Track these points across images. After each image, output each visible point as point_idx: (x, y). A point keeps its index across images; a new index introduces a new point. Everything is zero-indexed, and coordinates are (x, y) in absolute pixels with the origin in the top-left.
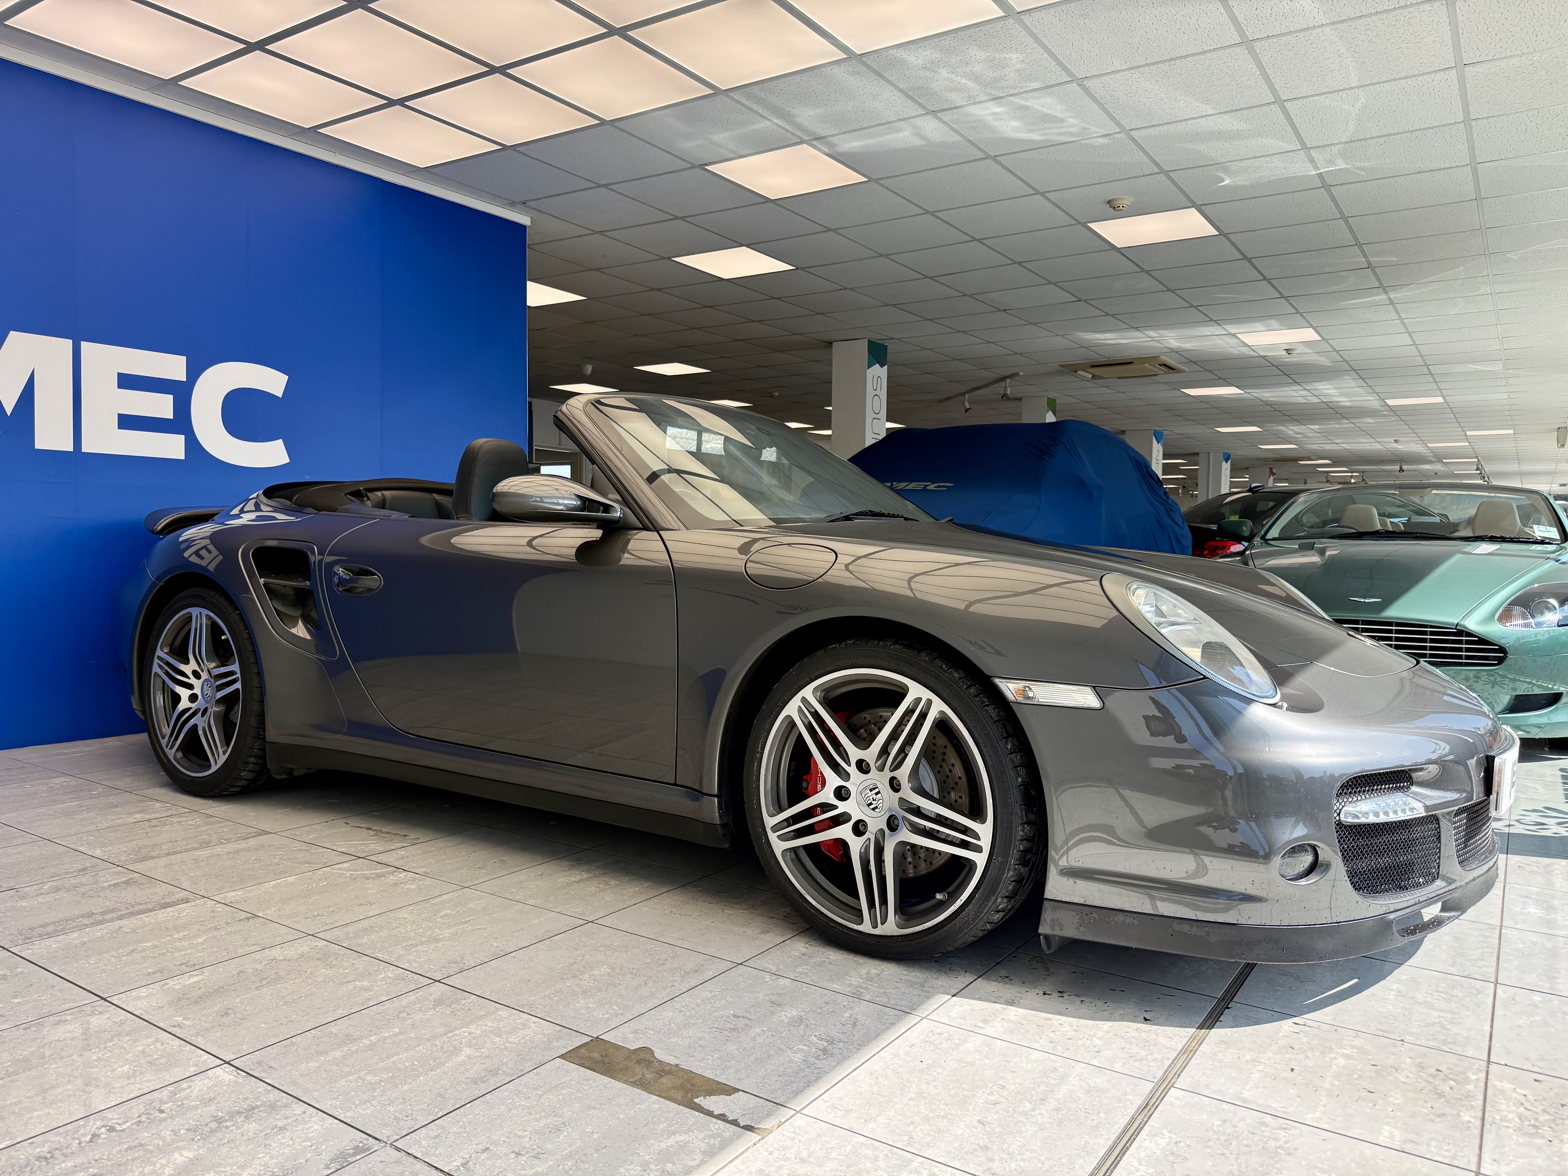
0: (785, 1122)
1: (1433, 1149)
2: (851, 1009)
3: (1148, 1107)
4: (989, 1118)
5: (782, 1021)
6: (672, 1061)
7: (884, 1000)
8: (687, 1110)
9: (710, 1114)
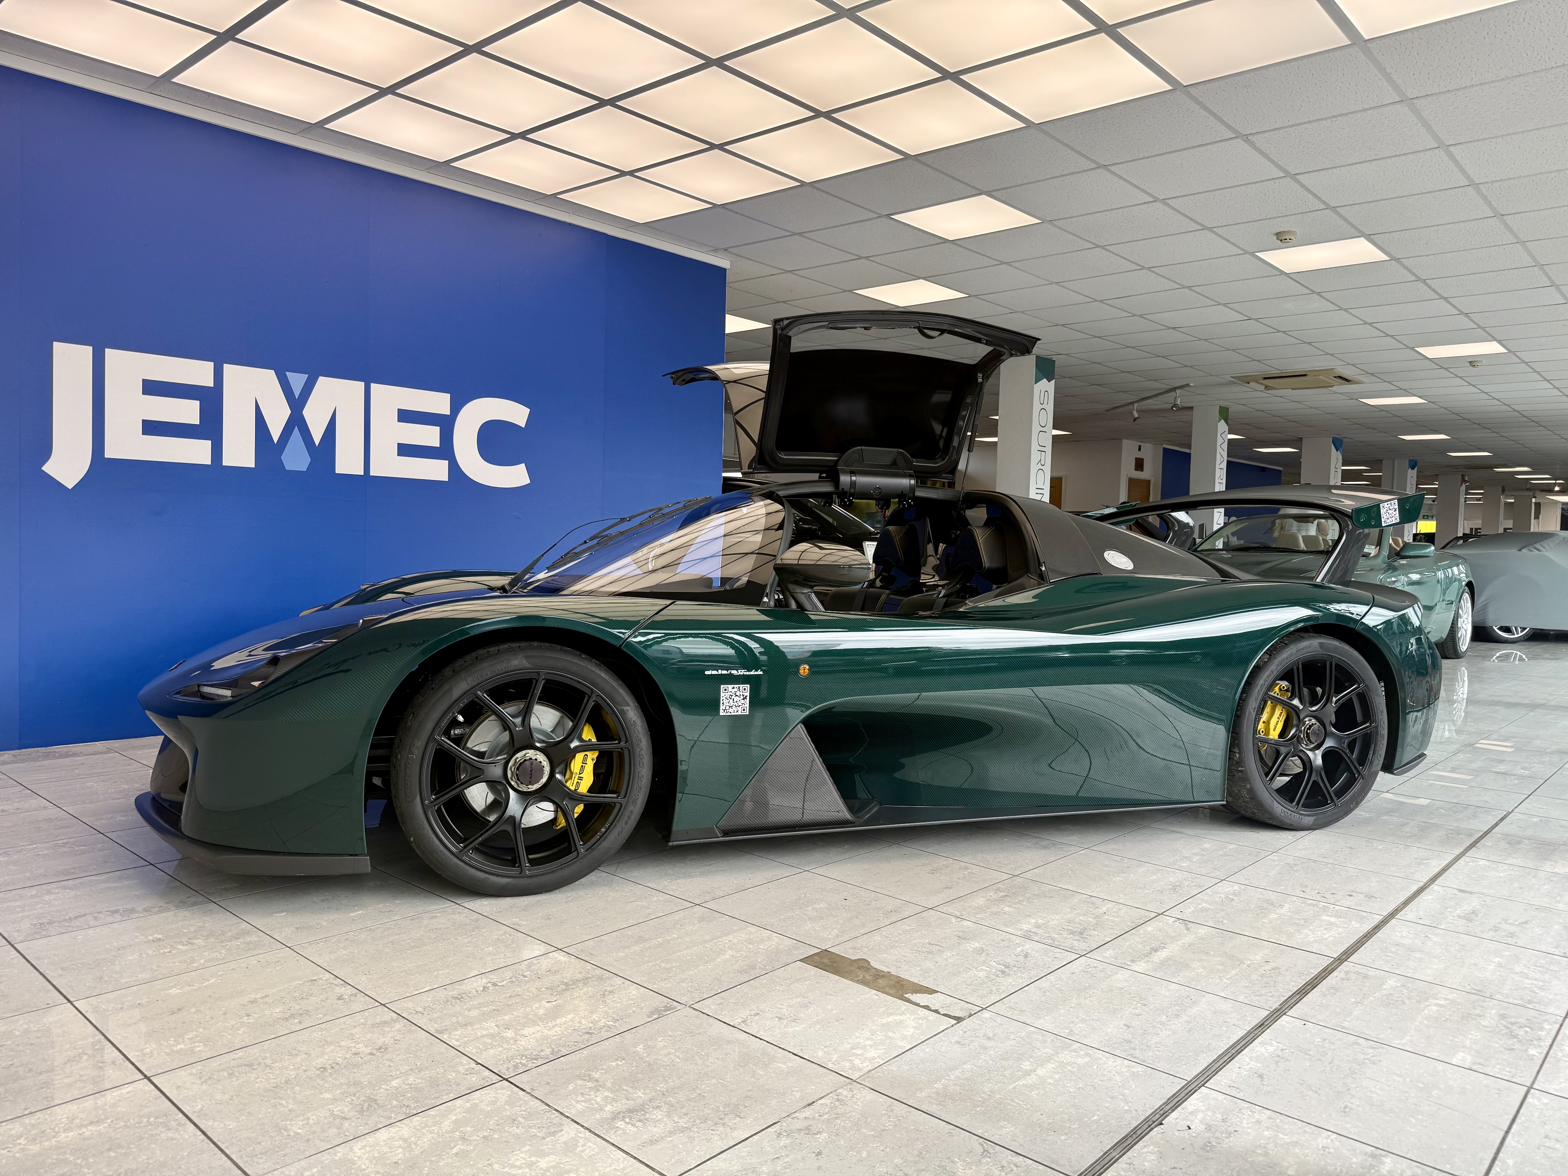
0: (975, 1014)
1: (1497, 1070)
2: (1023, 946)
3: (1262, 1026)
4: (1133, 1023)
5: (967, 950)
6: (885, 969)
7: (1050, 942)
8: (899, 1001)
9: (918, 1005)
